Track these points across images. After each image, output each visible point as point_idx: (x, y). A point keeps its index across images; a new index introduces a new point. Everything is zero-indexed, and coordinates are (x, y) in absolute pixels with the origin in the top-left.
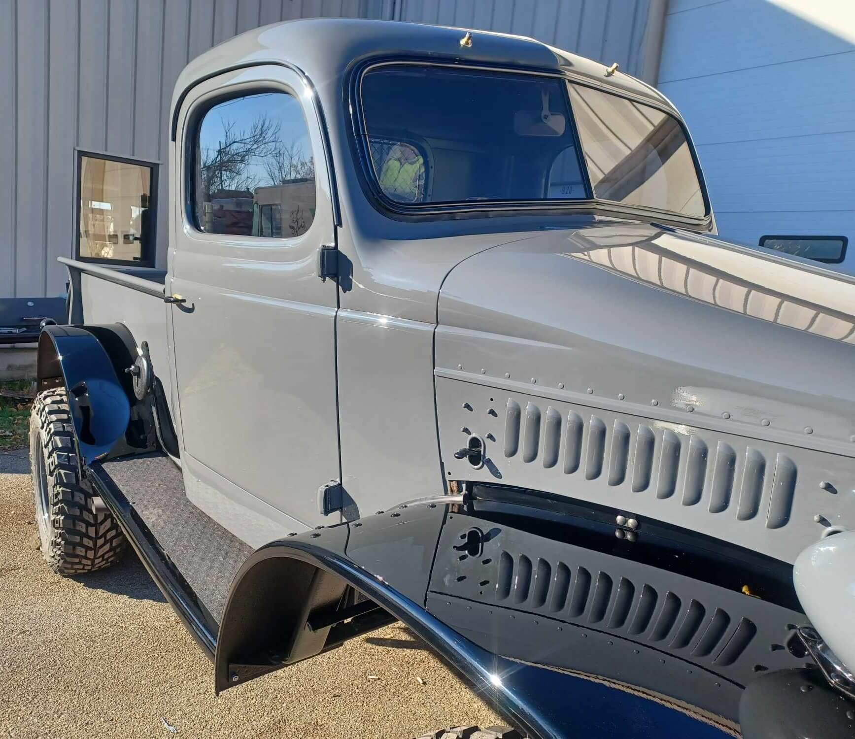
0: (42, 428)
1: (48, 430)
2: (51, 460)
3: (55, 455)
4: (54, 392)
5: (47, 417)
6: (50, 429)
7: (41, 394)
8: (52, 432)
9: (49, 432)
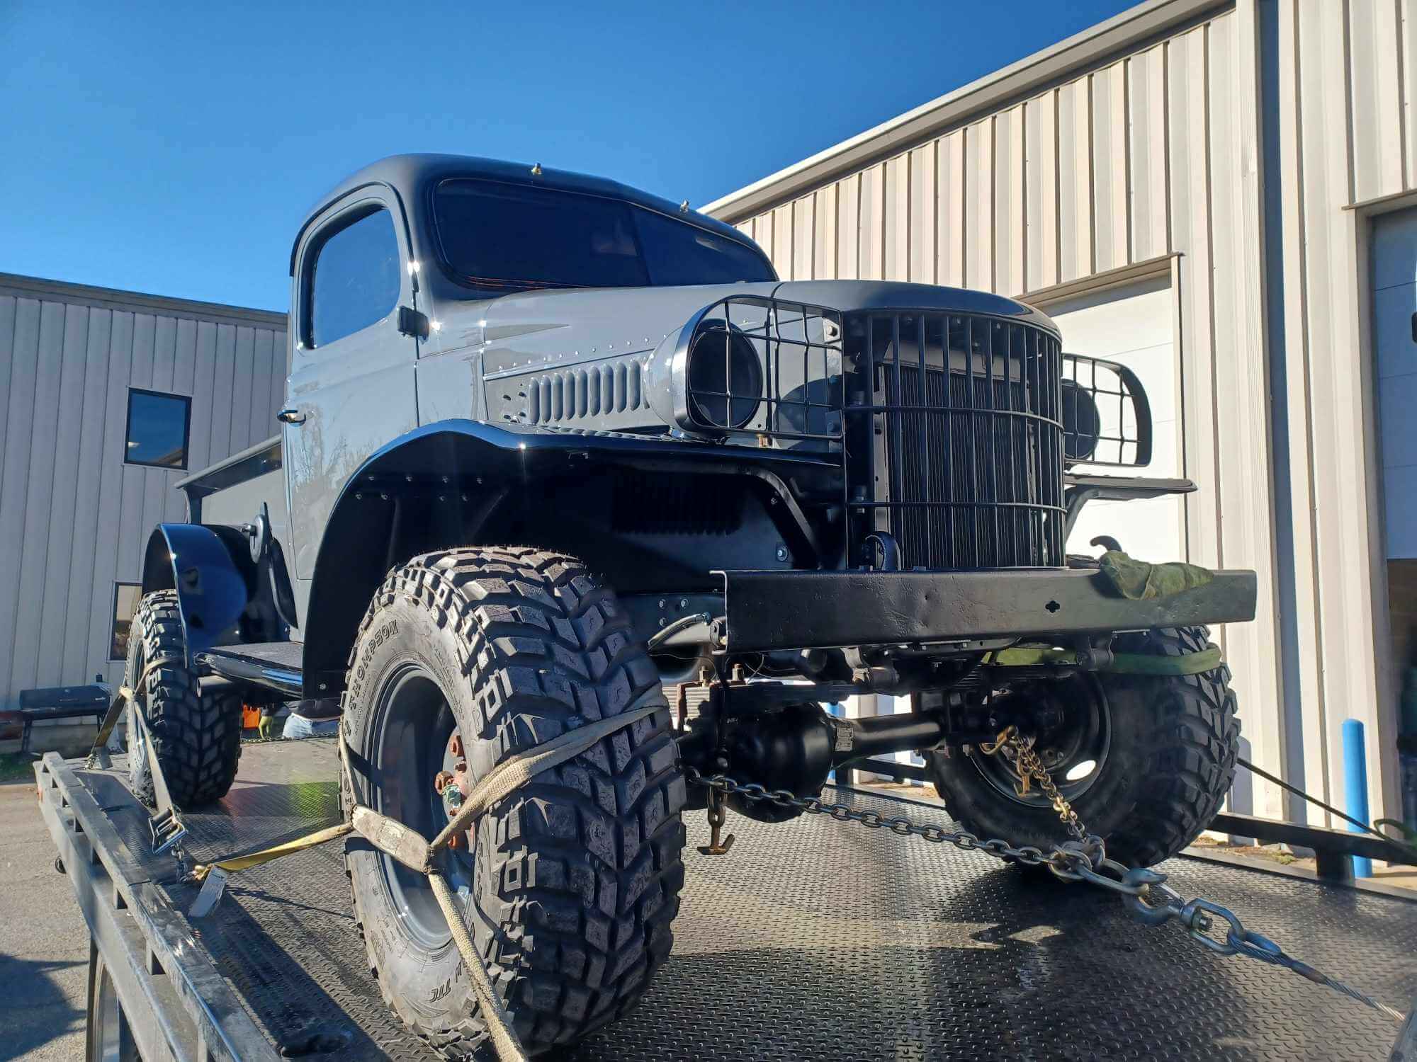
0: (146, 637)
1: (153, 643)
2: (154, 675)
3: (159, 671)
4: (163, 596)
5: (153, 626)
6: (156, 643)
7: (148, 596)
8: (157, 645)
9: (154, 646)
